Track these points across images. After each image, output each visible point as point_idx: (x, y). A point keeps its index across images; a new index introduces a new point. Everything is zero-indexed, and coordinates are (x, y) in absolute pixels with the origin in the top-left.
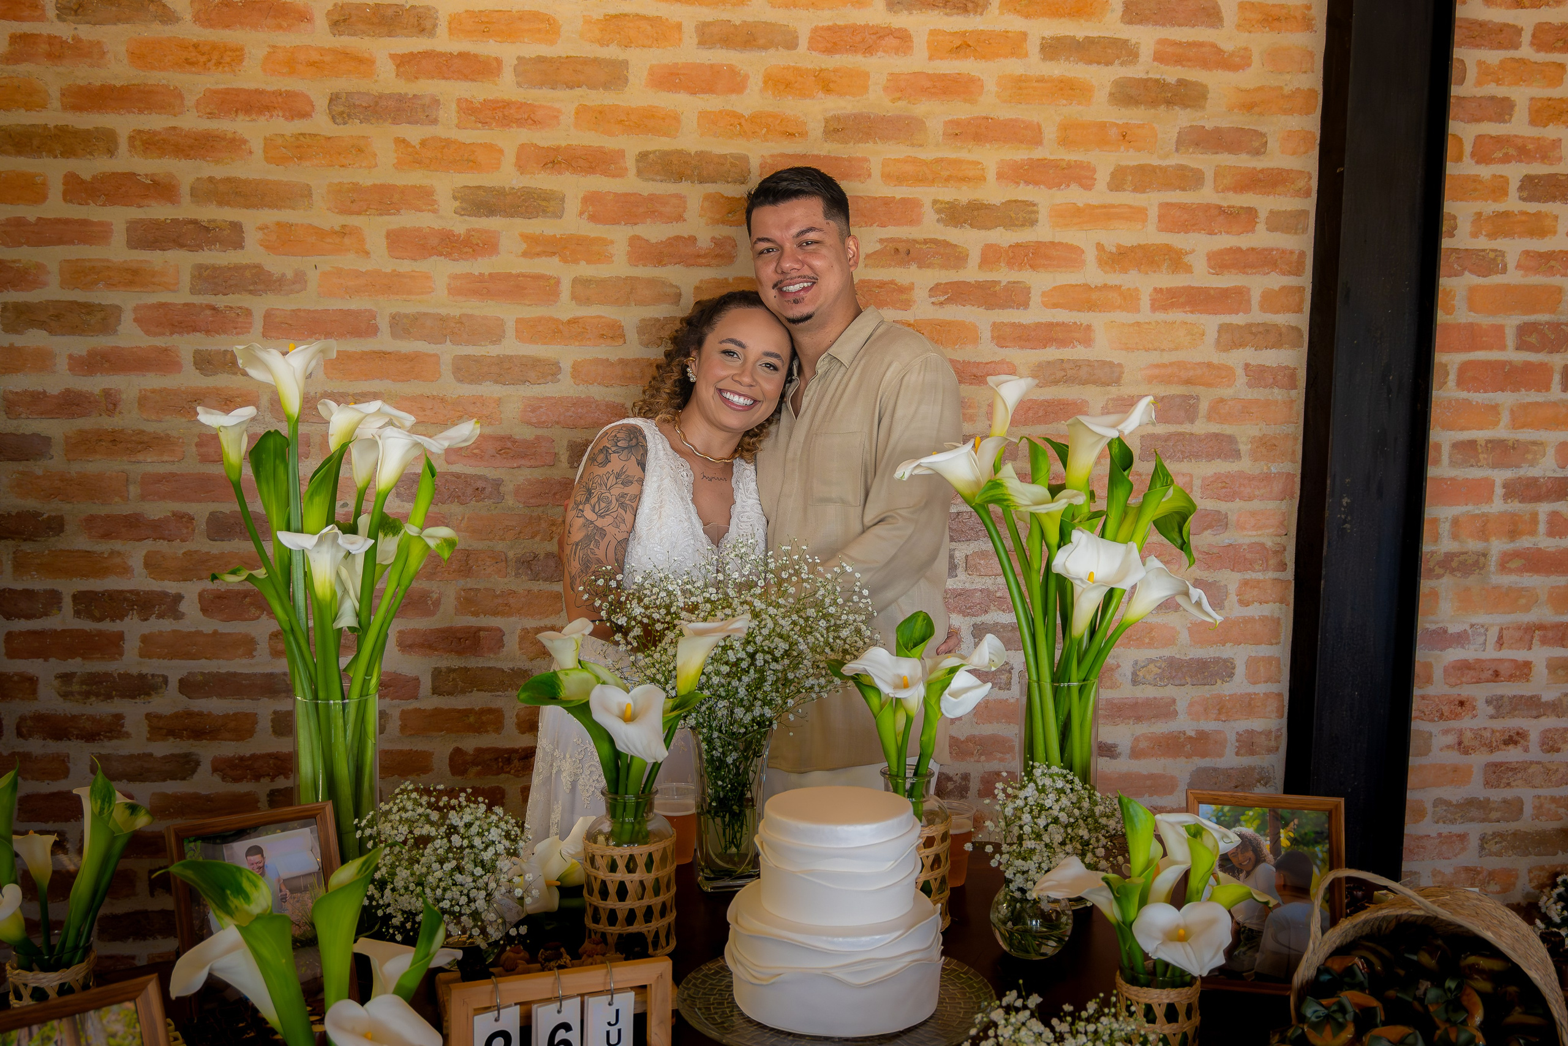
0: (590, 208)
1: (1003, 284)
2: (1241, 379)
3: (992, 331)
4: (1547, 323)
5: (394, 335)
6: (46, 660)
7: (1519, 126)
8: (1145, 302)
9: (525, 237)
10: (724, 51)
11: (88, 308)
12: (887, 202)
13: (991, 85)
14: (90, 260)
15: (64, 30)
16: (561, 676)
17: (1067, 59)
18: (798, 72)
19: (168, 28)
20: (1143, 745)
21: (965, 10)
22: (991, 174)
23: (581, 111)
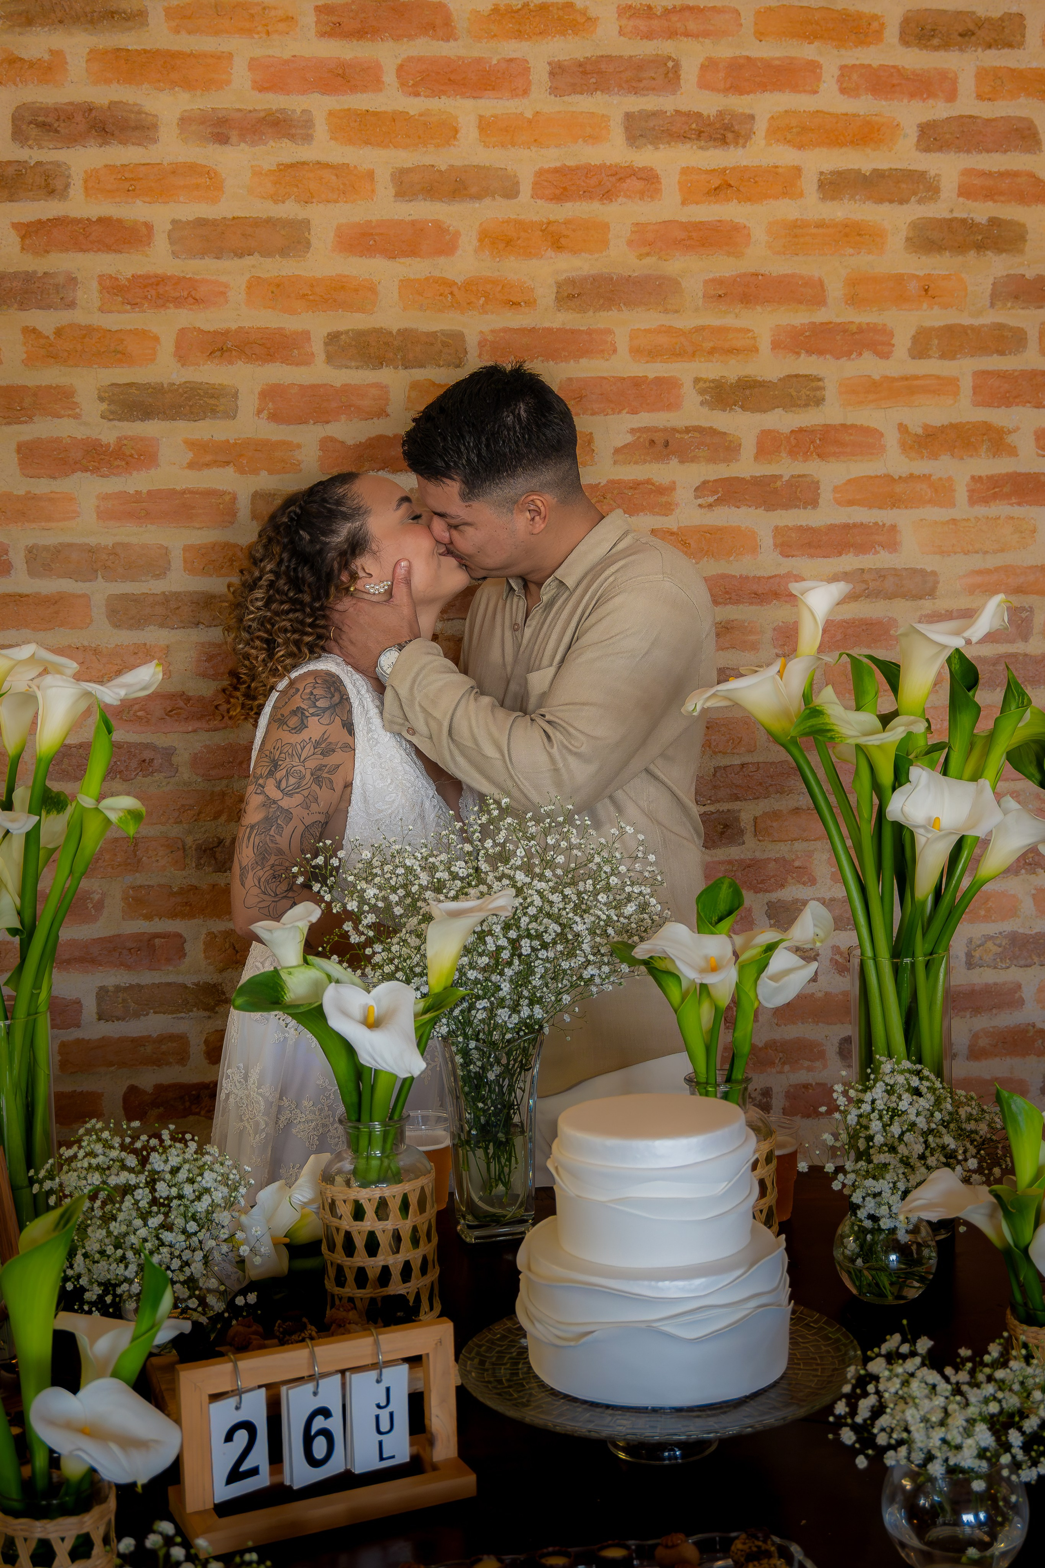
0: (270, 405)
1: (786, 478)
3: (774, 537)
5: (32, 573)
8: (961, 494)
9: (191, 444)
10: (428, 203)
12: (637, 383)
13: (759, 234)
16: (284, 975)
17: (852, 198)
18: (521, 225)
20: (983, 1042)
21: (723, 141)
22: (765, 344)
23: (254, 284)
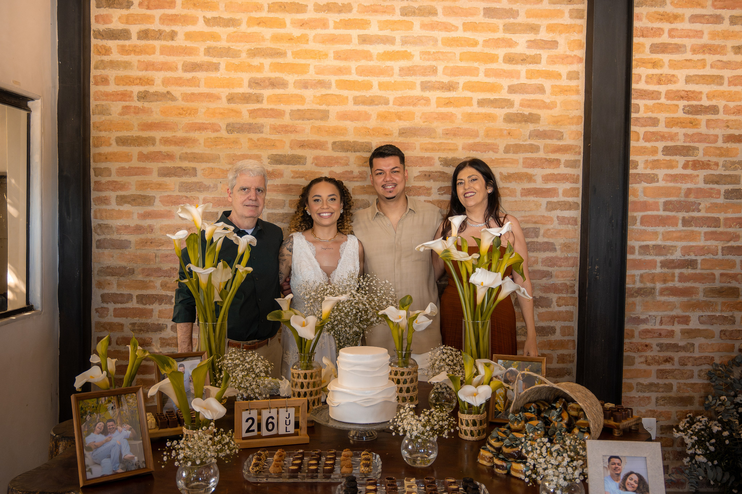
0: (316, 162)
2: (556, 222)
4: (676, 201)
6: (127, 318)
7: (661, 128)
8: (518, 193)
9: (293, 171)
10: (363, 106)
11: (145, 197)
12: (422, 158)
13: (459, 116)
14: (145, 181)
15: (139, 104)
16: (283, 313)
17: (488, 106)
18: (390, 113)
19: (173, 103)
21: (450, 90)
22: (460, 148)
23: (313, 127)
